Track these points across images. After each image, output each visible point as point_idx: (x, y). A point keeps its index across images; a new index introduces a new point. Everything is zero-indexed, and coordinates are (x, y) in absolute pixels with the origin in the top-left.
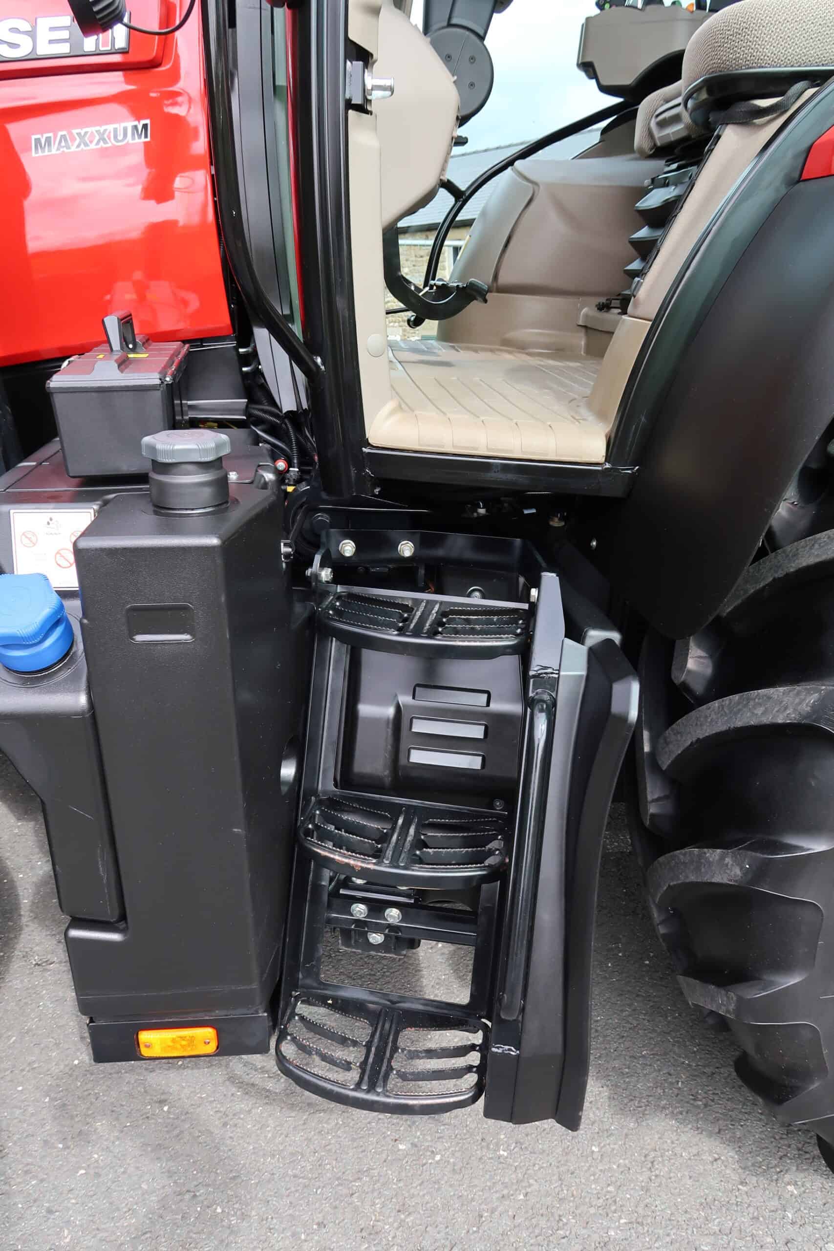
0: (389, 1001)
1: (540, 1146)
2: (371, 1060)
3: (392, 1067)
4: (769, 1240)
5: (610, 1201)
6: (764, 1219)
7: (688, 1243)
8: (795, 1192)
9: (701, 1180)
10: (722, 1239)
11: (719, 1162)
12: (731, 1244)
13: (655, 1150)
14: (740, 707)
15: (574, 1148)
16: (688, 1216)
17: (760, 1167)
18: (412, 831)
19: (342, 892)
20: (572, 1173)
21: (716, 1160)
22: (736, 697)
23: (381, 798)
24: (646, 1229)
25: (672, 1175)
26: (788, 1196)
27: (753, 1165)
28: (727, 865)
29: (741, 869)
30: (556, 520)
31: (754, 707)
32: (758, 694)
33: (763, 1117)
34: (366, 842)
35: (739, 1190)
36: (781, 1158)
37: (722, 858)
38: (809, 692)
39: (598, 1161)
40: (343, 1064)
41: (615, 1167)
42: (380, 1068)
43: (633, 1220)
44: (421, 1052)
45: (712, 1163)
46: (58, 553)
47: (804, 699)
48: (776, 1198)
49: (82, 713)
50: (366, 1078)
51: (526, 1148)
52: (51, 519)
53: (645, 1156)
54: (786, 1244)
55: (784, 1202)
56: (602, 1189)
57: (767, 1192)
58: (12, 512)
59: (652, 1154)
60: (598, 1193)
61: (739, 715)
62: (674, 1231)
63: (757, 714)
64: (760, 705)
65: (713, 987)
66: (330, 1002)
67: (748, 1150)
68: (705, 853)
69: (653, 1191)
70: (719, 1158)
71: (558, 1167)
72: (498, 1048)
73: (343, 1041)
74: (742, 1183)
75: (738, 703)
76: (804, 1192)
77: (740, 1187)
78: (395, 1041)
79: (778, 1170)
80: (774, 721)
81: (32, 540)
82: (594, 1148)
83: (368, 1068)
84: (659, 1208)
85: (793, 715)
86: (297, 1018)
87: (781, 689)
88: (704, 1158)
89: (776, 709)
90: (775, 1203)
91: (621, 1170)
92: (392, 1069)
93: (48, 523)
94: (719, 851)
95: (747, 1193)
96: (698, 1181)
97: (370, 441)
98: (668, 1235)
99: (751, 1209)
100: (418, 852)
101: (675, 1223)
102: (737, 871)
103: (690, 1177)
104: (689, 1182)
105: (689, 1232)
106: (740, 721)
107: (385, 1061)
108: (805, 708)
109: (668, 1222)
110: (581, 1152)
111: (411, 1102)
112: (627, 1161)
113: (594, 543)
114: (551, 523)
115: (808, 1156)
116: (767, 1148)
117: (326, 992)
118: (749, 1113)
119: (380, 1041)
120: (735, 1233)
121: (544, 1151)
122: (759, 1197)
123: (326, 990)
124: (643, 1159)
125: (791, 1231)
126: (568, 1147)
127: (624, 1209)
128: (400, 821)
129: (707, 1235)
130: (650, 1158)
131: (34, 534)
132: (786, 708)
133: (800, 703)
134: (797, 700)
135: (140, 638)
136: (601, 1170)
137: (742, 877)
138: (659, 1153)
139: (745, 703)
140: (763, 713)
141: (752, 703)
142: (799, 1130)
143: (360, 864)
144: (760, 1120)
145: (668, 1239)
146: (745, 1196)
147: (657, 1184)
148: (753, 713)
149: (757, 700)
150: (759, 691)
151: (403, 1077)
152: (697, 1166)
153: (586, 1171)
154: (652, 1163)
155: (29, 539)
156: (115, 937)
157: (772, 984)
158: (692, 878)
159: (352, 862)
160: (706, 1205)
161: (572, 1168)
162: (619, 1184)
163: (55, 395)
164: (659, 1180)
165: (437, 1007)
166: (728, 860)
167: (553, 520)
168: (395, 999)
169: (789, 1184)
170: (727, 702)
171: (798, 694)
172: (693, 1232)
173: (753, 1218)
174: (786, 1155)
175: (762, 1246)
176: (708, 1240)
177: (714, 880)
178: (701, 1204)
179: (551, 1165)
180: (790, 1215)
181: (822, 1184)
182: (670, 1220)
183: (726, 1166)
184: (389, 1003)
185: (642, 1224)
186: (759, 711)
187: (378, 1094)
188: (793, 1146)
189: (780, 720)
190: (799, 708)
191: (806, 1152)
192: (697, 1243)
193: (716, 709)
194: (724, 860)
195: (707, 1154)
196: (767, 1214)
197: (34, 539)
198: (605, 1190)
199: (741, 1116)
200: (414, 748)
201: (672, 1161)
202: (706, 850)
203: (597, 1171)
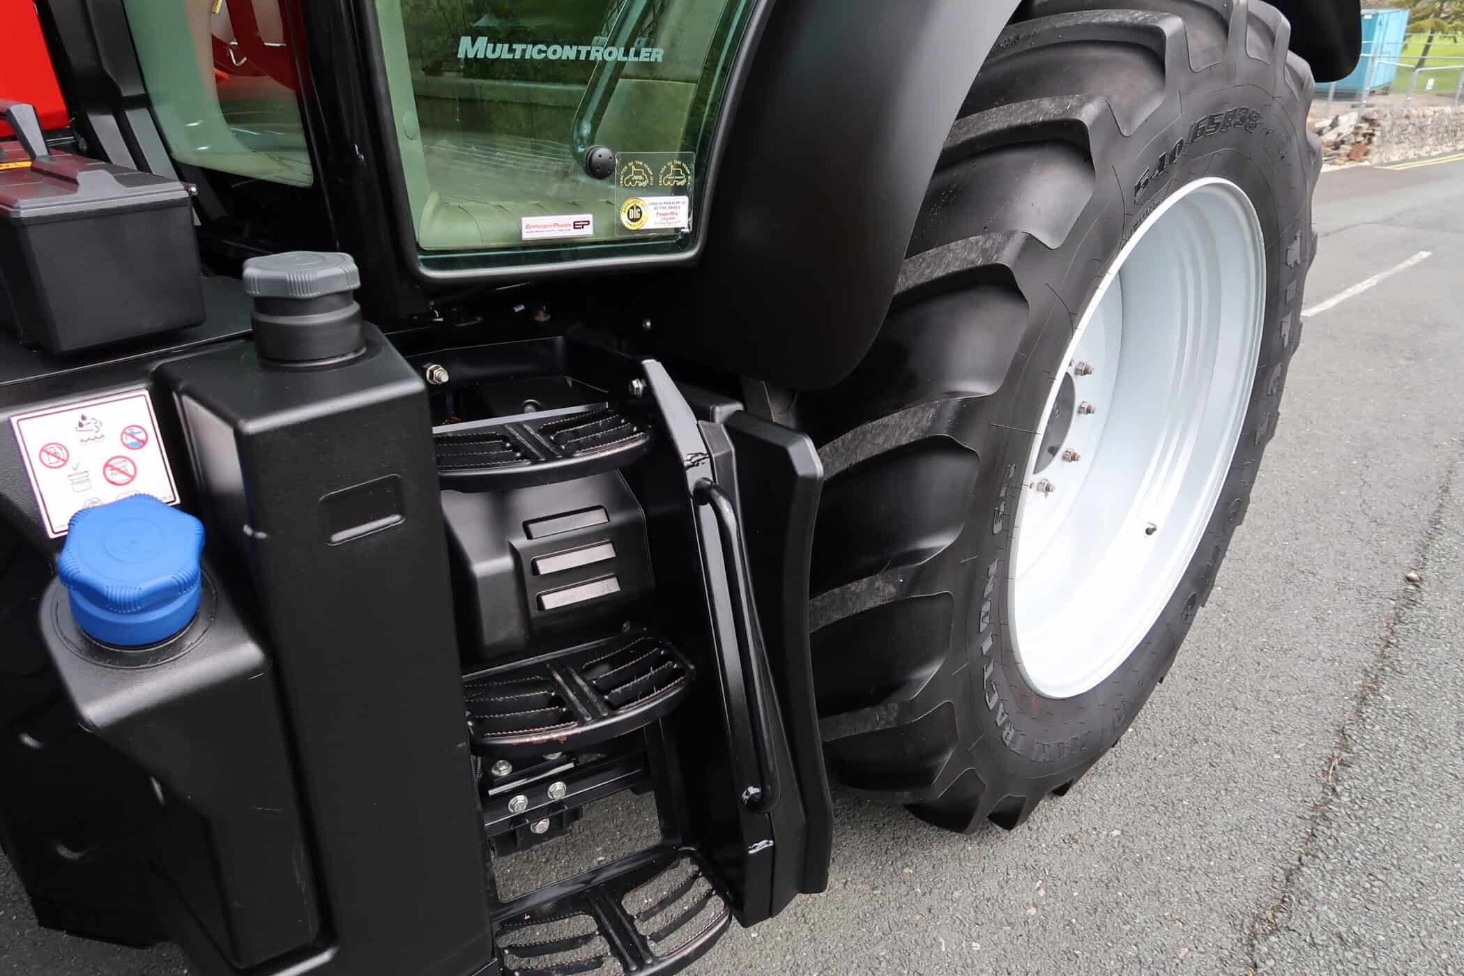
0: (582, 883)
1: (710, 963)
2: (618, 942)
3: (641, 936)
4: (918, 917)
5: (795, 968)
6: (905, 904)
7: (869, 958)
8: (911, 871)
9: (846, 905)
10: (889, 939)
11: (849, 883)
12: (897, 937)
13: (799, 905)
14: (856, 443)
15: (737, 946)
16: (856, 938)
17: (878, 869)
18: (580, 681)
19: (491, 792)
20: (751, 967)
21: (845, 884)
22: (849, 435)
23: (510, 667)
24: (834, 969)
25: (824, 916)
26: (908, 877)
27: (872, 870)
28: (878, 589)
29: (895, 586)
30: (542, 313)
31: (874, 438)
32: (873, 426)
33: (855, 831)
34: (548, 712)
35: (875, 895)
36: (886, 853)
37: (871, 584)
38: (924, 410)
39: (763, 943)
40: (593, 963)
41: (779, 938)
42: (633, 943)
43: (821, 969)
44: (655, 907)
45: (844, 887)
46: (107, 465)
47: (923, 417)
48: (902, 884)
49: (255, 670)
50: (628, 958)
51: (699, 972)
52: (83, 418)
53: (795, 914)
54: (930, 912)
55: (909, 884)
56: (782, 963)
57: (894, 884)
58: (14, 420)
59: (799, 910)
60: (781, 969)
61: (859, 451)
62: (854, 956)
63: (878, 444)
64: (879, 435)
65: (868, 709)
66: (527, 917)
67: (862, 862)
68: (849, 588)
69: (819, 938)
70: (847, 881)
71: (736, 969)
72: (754, 848)
73: (573, 943)
74: (873, 889)
75: (854, 439)
76: (916, 867)
77: (875, 892)
78: (624, 912)
79: (890, 863)
80: (898, 444)
81: (58, 455)
82: (753, 935)
83: (623, 950)
84: (832, 947)
85: (916, 434)
86: (507, 952)
87: (896, 415)
88: (837, 887)
89: (897, 434)
90: (904, 888)
91: (785, 937)
92: (644, 937)
93: (81, 425)
94: (865, 580)
95: (881, 894)
96: (844, 908)
97: (422, 245)
98: (852, 962)
99: (893, 904)
100: (606, 697)
101: (851, 950)
102: (891, 589)
103: (838, 909)
104: (839, 913)
105: (865, 949)
106: (862, 455)
107: (632, 934)
108: (926, 423)
109: (846, 953)
110: (744, 945)
111: (685, 953)
112: (785, 928)
113: (648, 324)
114: (537, 318)
115: (901, 840)
116: (873, 851)
117: (512, 912)
118: (844, 833)
119: (610, 921)
120: (894, 929)
121: (715, 965)
122: (892, 891)
123: (510, 910)
124: (795, 918)
125: (927, 901)
126: (733, 949)
127: (809, 966)
128: (558, 678)
129: (877, 943)
130: (799, 914)
131: (61, 446)
132: (907, 429)
133: (919, 421)
134: (916, 420)
135: (338, 537)
136: (771, 949)
137: (897, 593)
138: (803, 906)
139: (860, 438)
140: (886, 440)
141: (869, 436)
142: (884, 825)
143: (564, 734)
144: (855, 834)
145: (855, 965)
146: (882, 897)
147: (818, 930)
148: (874, 444)
149: (873, 432)
150: (874, 423)
151: (657, 937)
152: (836, 897)
153: (760, 957)
154: (803, 916)
155: (54, 455)
156: (325, 957)
157: (920, 681)
158: (837, 617)
159: (554, 736)
160: (862, 922)
161: (747, 963)
162: (791, 950)
163: (29, 229)
164: (817, 926)
165: (633, 862)
166: (879, 584)
167: (537, 315)
168: (588, 878)
169: (903, 868)
170: (840, 443)
171: (915, 413)
172: (867, 948)
173: (898, 910)
174: (887, 849)
175: (917, 925)
176: (881, 946)
177: (865, 608)
178: (858, 924)
179: (729, 971)
180: (919, 890)
181: (923, 853)
182: (846, 950)
183: (855, 884)
184: (583, 885)
185: (829, 968)
186: (880, 440)
187: (652, 965)
188: (888, 839)
189: (904, 441)
190: (920, 425)
191: (898, 838)
192: (875, 953)
193: (828, 452)
194: (874, 585)
195: (837, 883)
196: (904, 900)
197: (62, 454)
198: (785, 962)
199: (839, 840)
200: (544, 594)
201: (817, 905)
202: (849, 585)
203: (768, 952)
